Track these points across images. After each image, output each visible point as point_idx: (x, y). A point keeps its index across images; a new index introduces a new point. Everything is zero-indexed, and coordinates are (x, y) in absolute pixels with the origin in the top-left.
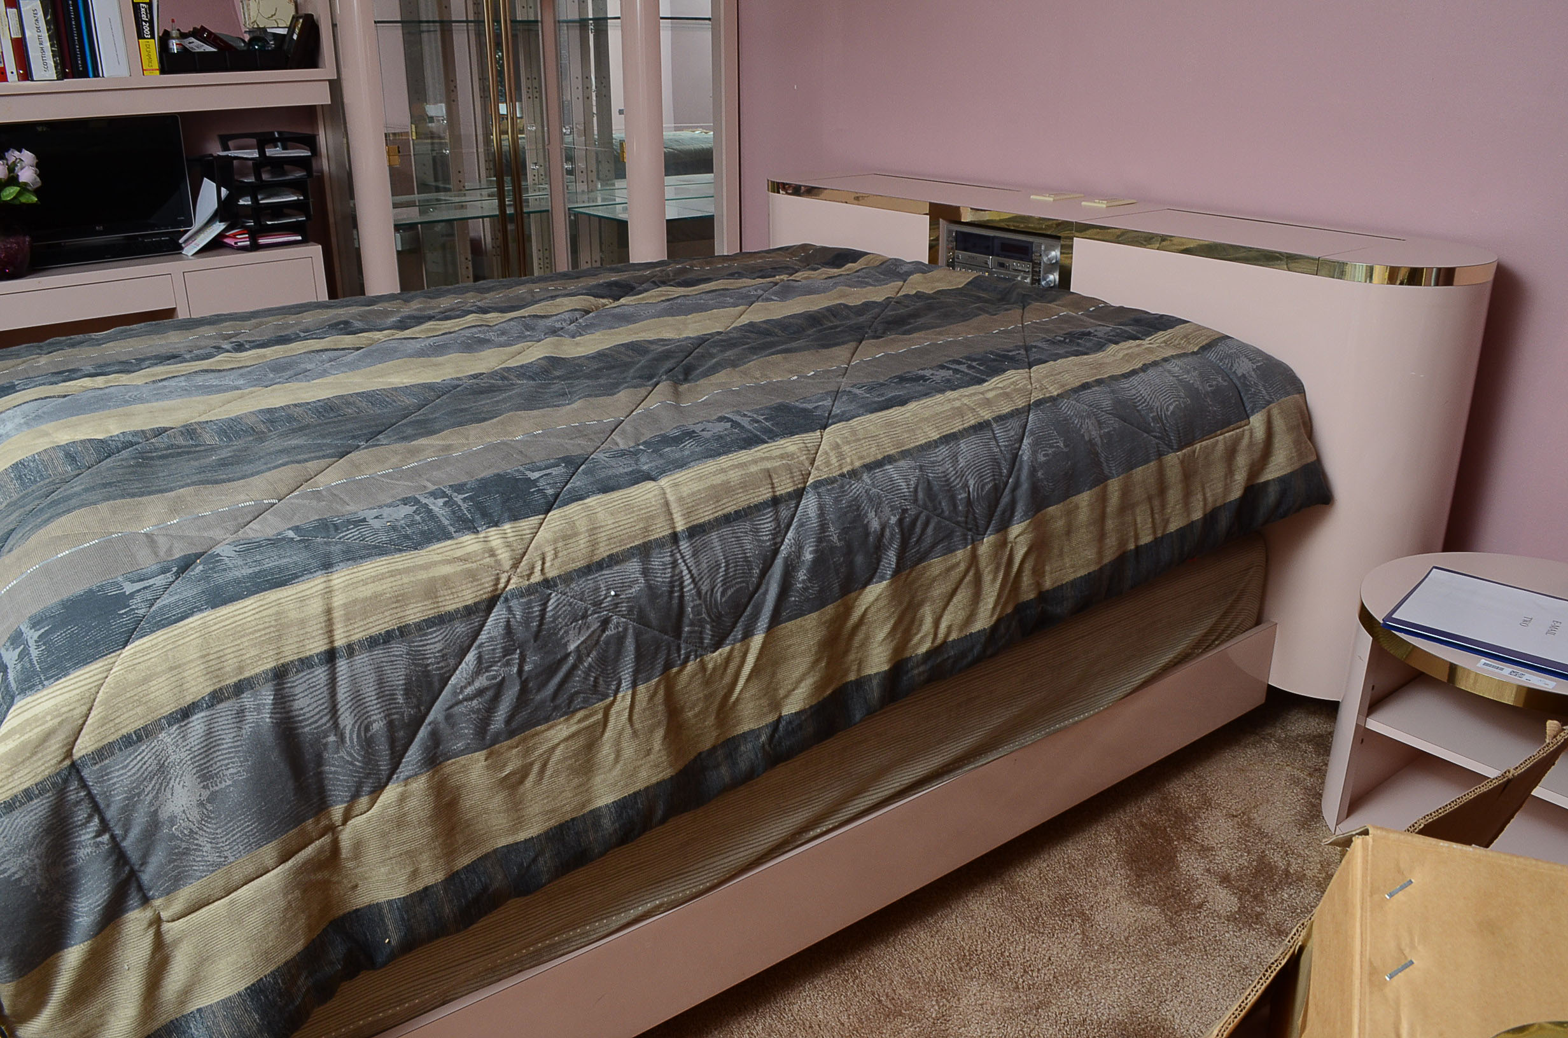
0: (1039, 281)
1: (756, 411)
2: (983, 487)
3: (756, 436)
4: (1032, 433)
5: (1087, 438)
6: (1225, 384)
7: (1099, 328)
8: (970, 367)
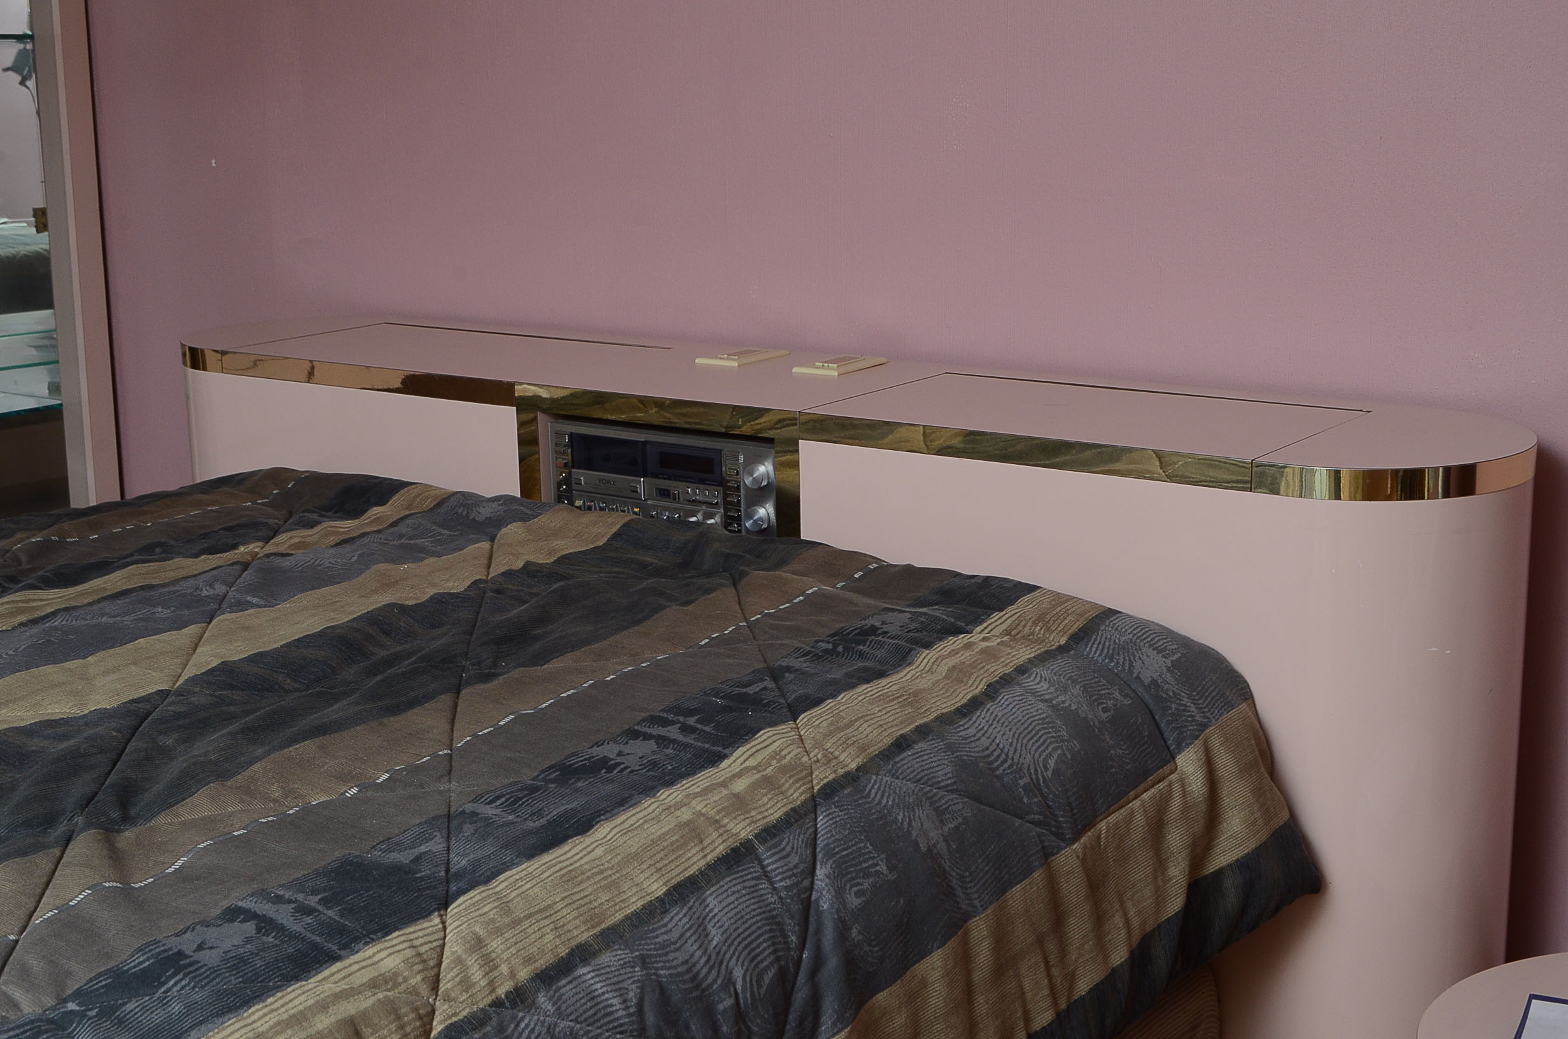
0: (738, 519)
1: (299, 885)
2: (760, 976)
3: (314, 946)
4: (829, 854)
5: (923, 847)
6: (1128, 702)
7: (889, 617)
8: (685, 729)
